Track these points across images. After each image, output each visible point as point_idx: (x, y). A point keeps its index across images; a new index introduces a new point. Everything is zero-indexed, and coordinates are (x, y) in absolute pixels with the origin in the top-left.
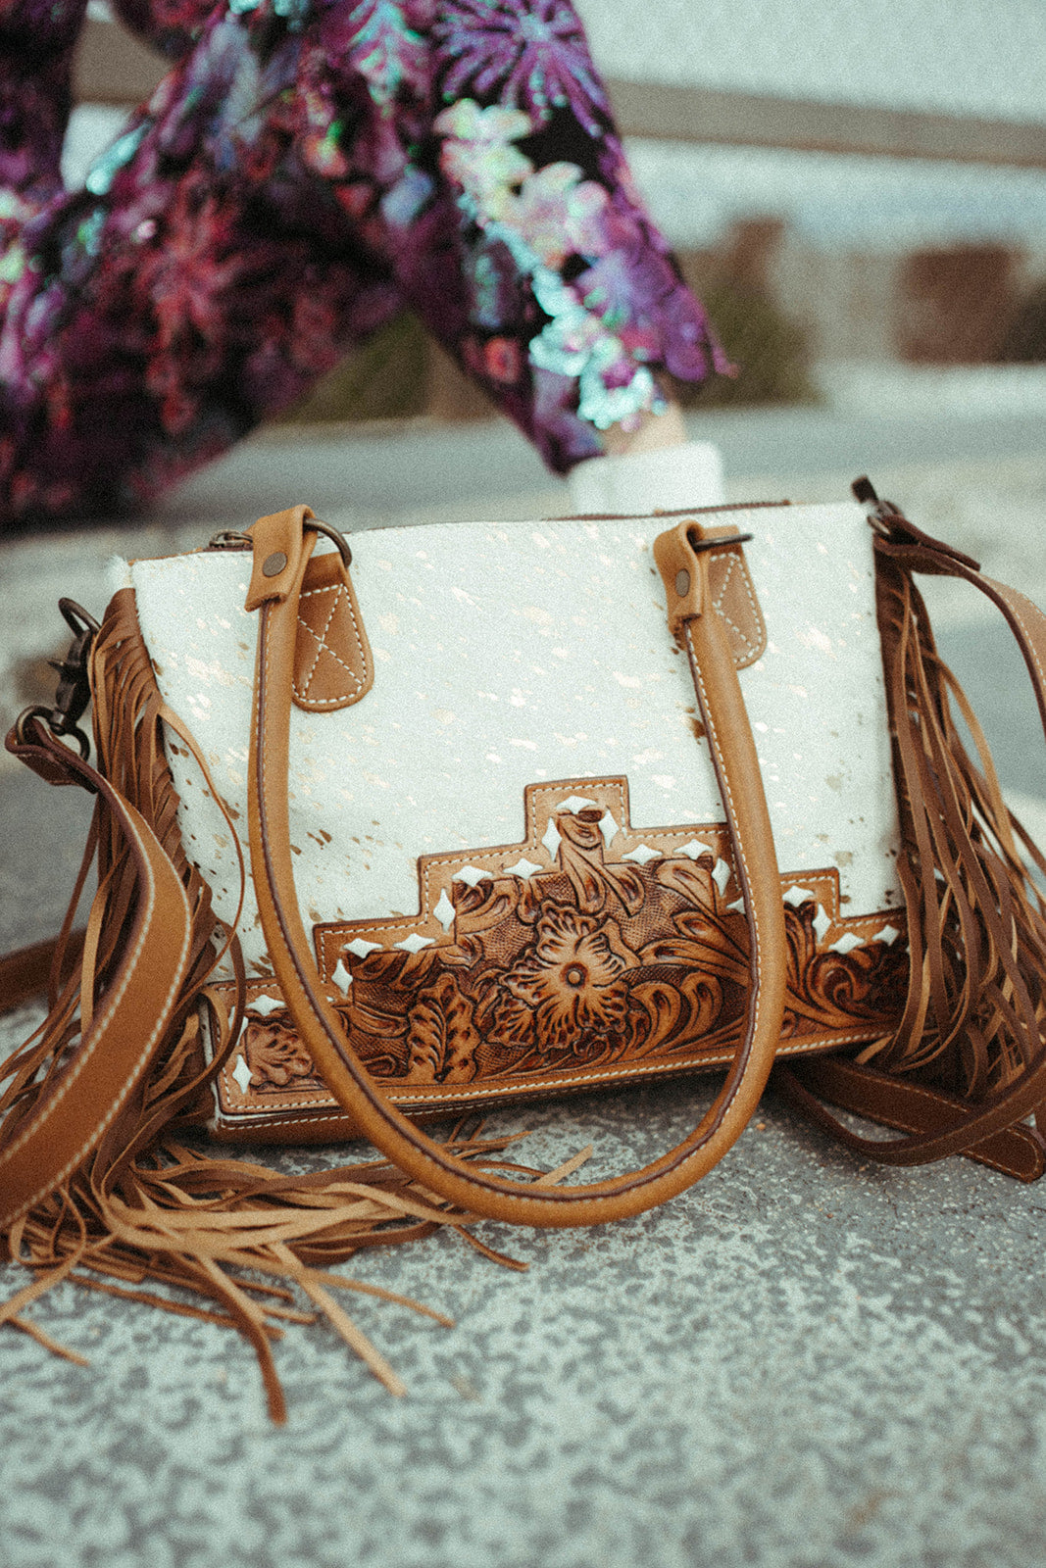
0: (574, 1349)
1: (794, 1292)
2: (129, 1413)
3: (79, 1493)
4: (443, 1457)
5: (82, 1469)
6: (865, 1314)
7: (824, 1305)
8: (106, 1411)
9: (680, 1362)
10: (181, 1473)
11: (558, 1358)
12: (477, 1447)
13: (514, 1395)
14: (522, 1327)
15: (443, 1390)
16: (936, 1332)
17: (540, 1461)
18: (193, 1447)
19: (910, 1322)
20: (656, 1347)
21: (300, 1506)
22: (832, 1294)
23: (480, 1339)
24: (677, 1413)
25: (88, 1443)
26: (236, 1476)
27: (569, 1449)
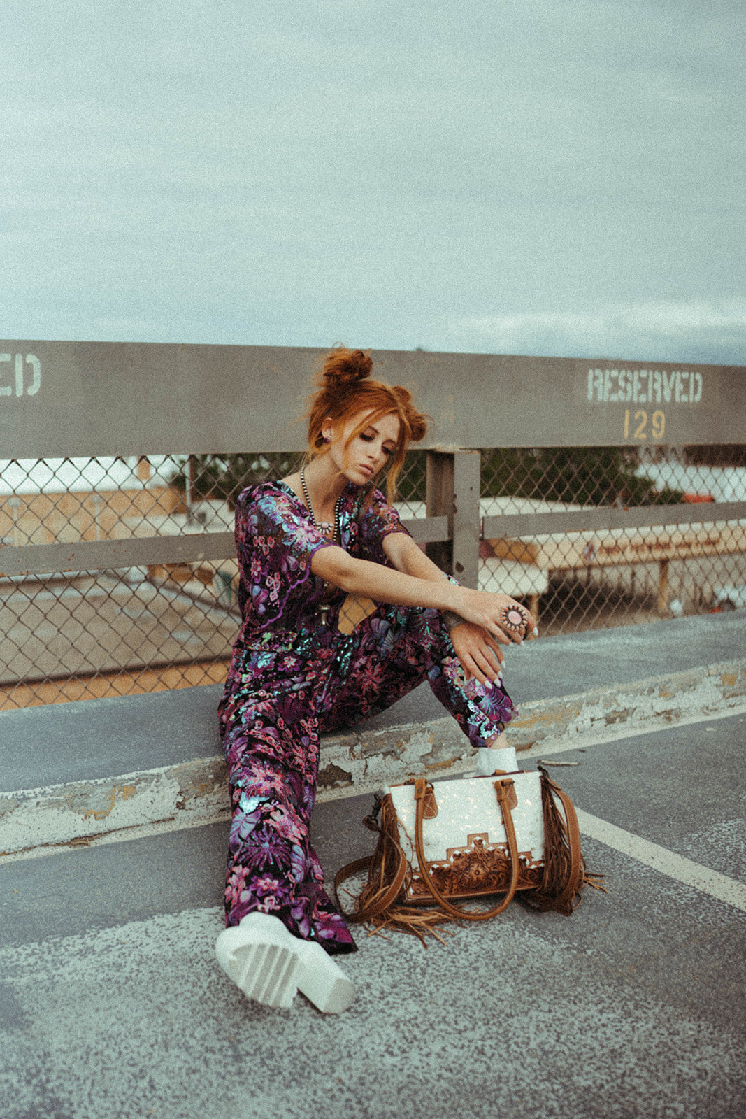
0: (476, 940)
1: (517, 933)
2: (401, 947)
3: (396, 956)
4: (455, 954)
5: (395, 953)
6: (529, 937)
7: (522, 935)
8: (397, 947)
9: (495, 943)
10: (411, 955)
11: (474, 941)
12: (460, 953)
13: (465, 946)
14: (467, 937)
15: (453, 945)
16: (542, 940)
17: (470, 954)
18: (412, 951)
19: (537, 938)
20: (491, 941)
21: (431, 959)
22: (524, 934)
23: (460, 938)
24: (494, 949)
25: (395, 950)
26: (421, 955)
27: (475, 953)
